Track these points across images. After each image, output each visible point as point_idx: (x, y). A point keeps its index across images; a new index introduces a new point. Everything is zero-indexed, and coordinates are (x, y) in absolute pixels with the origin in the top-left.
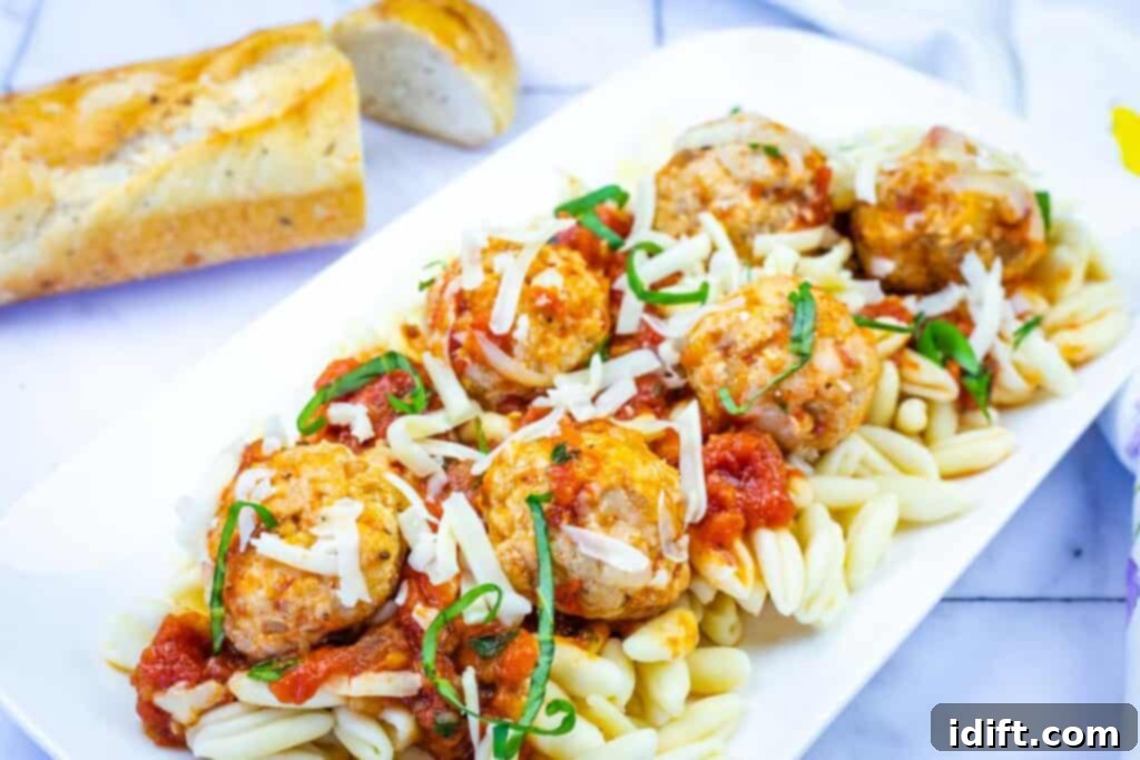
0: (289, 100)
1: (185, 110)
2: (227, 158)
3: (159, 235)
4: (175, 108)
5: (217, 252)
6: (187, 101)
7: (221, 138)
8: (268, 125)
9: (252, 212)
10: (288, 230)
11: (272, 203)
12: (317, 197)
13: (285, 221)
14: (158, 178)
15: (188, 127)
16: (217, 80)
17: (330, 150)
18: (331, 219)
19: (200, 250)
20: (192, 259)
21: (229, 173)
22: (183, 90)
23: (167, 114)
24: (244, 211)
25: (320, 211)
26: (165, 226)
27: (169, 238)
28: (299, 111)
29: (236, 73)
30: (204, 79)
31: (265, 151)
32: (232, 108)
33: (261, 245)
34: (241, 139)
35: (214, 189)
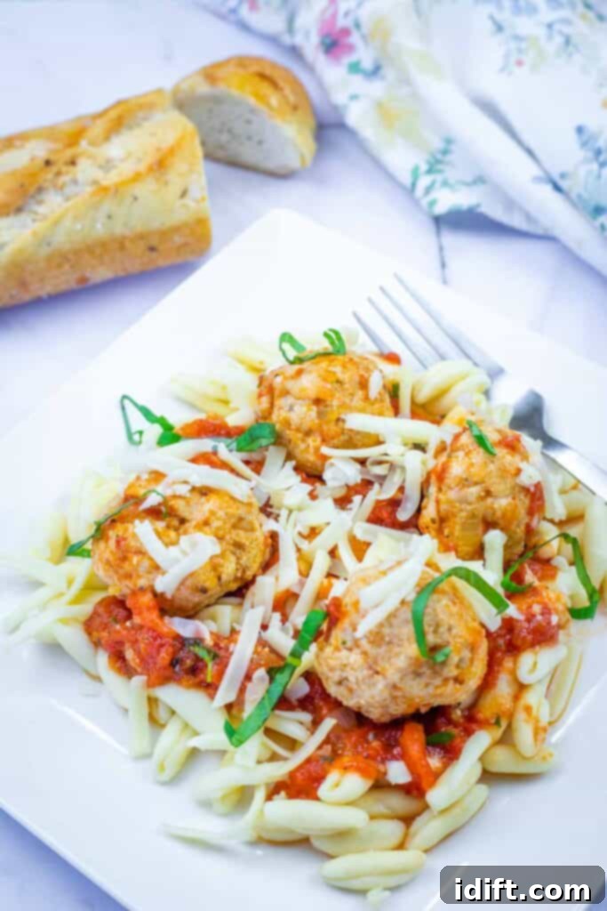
0: (150, 159)
1: (71, 169)
2: (108, 206)
3: (60, 266)
4: (64, 169)
5: (101, 273)
6: (73, 163)
7: (102, 191)
8: (137, 177)
9: (128, 244)
10: (154, 255)
11: (142, 236)
12: (176, 229)
13: (152, 249)
14: (56, 223)
15: (75, 182)
16: (93, 143)
17: (184, 194)
18: (186, 244)
19: (88, 274)
20: (83, 280)
21: (109, 217)
22: (69, 153)
23: (58, 174)
24: (121, 244)
25: (178, 239)
26: (62, 259)
27: (67, 267)
28: (160, 165)
29: (107, 137)
30: (84, 144)
31: (135, 199)
32: (107, 165)
33: (134, 266)
34: (115, 191)
35: (100, 229)
